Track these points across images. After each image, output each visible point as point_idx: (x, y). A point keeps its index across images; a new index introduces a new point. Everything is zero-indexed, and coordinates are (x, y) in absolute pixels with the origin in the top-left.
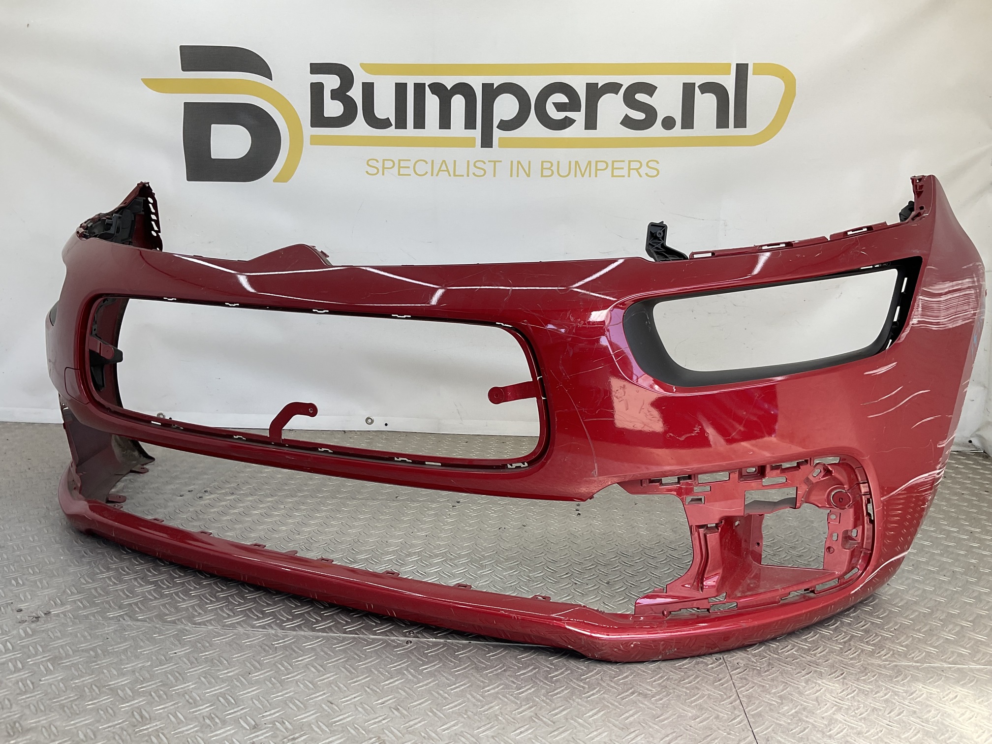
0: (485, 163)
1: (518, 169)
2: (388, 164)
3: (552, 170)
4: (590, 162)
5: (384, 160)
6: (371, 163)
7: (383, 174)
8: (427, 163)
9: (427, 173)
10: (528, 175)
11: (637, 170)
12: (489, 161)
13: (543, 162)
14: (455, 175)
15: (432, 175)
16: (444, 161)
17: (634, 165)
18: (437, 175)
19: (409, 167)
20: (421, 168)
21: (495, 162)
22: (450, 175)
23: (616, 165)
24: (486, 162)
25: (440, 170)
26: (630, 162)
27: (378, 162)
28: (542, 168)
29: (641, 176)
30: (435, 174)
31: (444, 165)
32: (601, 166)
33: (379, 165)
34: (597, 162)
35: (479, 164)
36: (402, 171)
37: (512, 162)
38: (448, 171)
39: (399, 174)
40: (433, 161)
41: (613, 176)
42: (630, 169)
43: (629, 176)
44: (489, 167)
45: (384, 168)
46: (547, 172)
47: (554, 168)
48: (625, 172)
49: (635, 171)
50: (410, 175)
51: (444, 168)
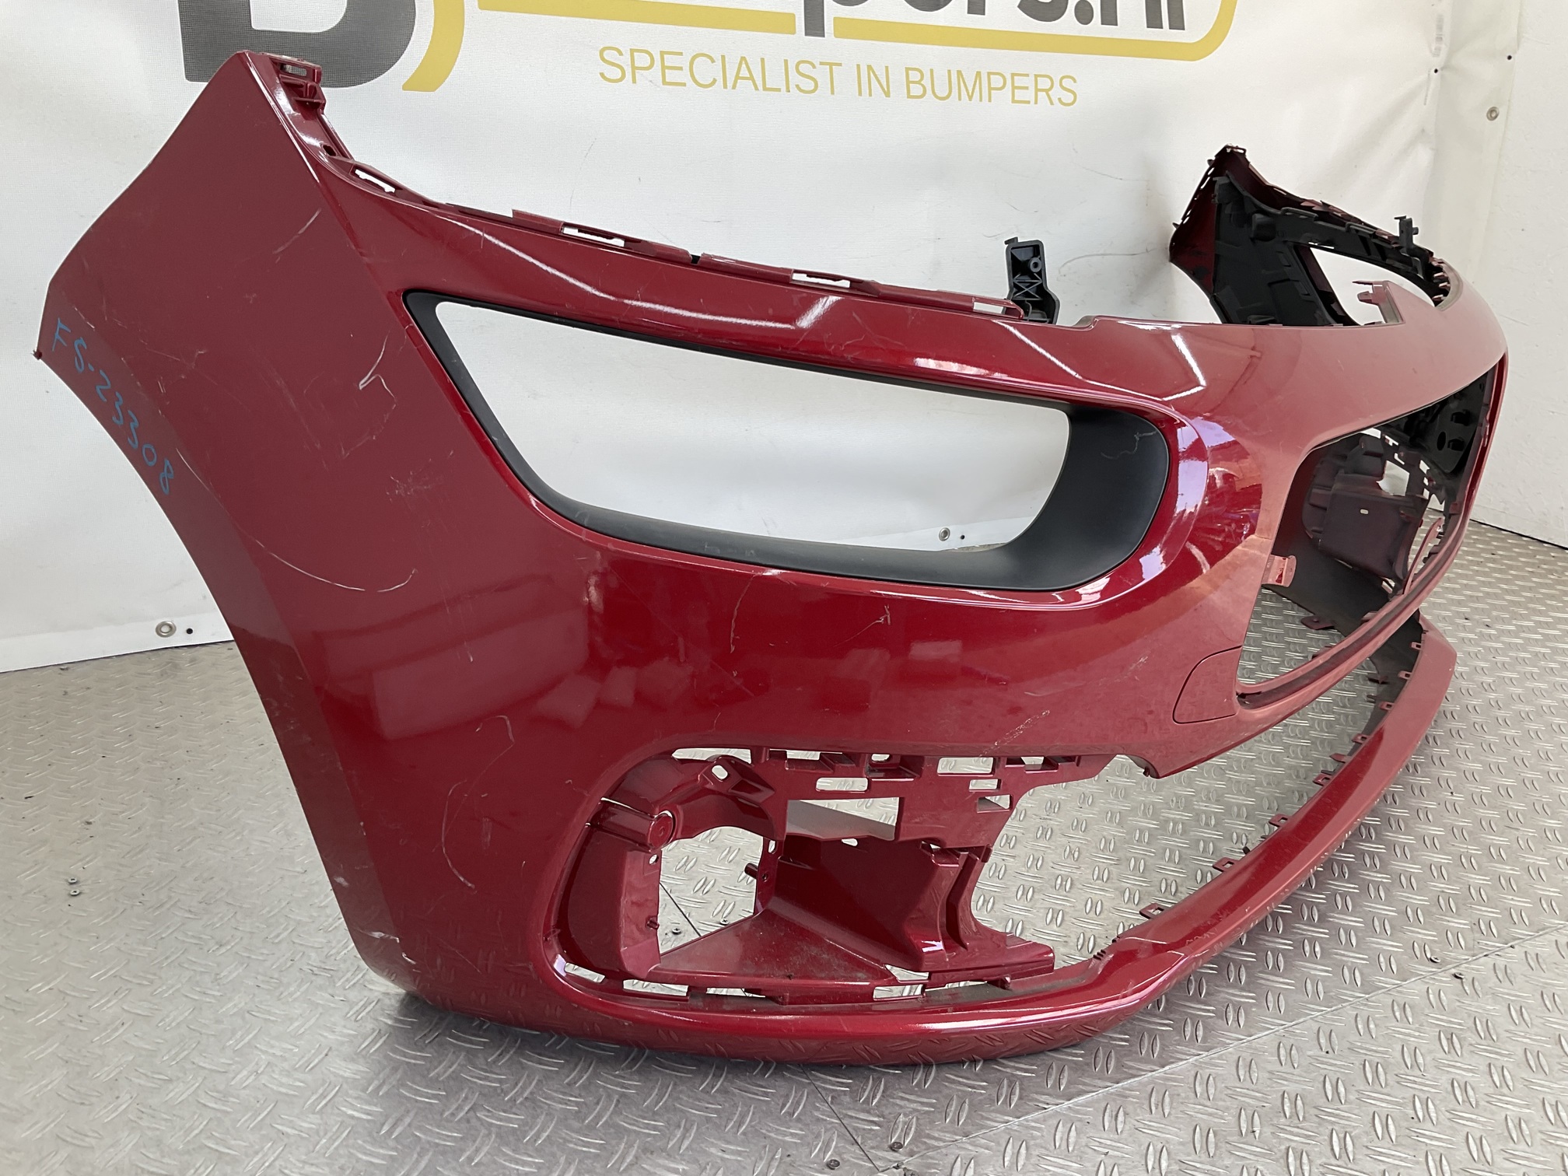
0: (814, 67)
1: (869, 79)
2: (642, 60)
3: (923, 85)
4: (979, 74)
5: (632, 51)
6: (607, 55)
7: (634, 81)
8: (713, 61)
9: (715, 81)
10: (887, 94)
11: (1047, 91)
12: (821, 63)
13: (907, 69)
14: (765, 89)
15: (725, 87)
16: (743, 59)
17: (1044, 83)
18: (734, 87)
19: (681, 69)
20: (706, 71)
21: (831, 65)
22: (756, 88)
23: (1018, 81)
24: (817, 65)
25: (737, 77)
26: (1036, 76)
27: (621, 54)
28: (908, 82)
29: (1052, 103)
30: (730, 84)
31: (744, 66)
32: (997, 81)
33: (625, 61)
34: (989, 74)
35: (803, 68)
36: (671, 76)
37: (858, 66)
38: (751, 78)
39: (665, 83)
40: (723, 57)
41: (1014, 101)
42: (1037, 90)
43: (1036, 103)
44: (822, 74)
45: (634, 68)
46: (916, 90)
47: (927, 82)
48: (1029, 95)
49: (1044, 93)
50: (684, 85)
51: (744, 73)
